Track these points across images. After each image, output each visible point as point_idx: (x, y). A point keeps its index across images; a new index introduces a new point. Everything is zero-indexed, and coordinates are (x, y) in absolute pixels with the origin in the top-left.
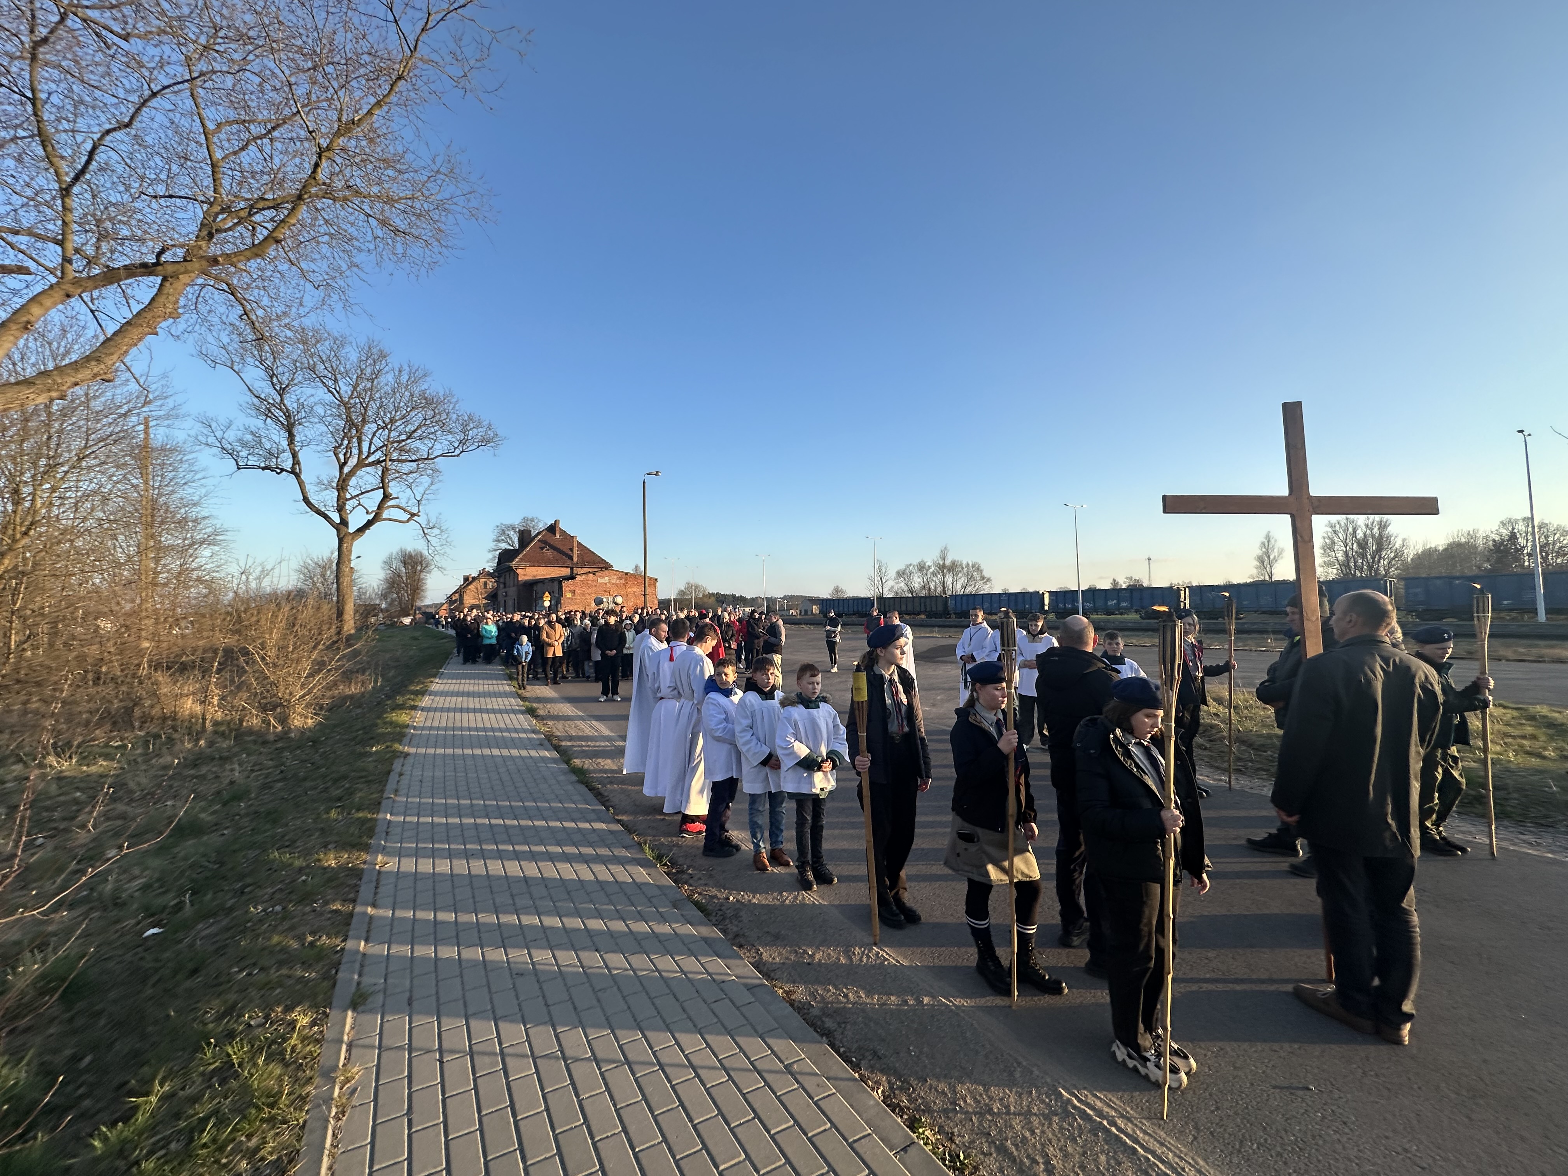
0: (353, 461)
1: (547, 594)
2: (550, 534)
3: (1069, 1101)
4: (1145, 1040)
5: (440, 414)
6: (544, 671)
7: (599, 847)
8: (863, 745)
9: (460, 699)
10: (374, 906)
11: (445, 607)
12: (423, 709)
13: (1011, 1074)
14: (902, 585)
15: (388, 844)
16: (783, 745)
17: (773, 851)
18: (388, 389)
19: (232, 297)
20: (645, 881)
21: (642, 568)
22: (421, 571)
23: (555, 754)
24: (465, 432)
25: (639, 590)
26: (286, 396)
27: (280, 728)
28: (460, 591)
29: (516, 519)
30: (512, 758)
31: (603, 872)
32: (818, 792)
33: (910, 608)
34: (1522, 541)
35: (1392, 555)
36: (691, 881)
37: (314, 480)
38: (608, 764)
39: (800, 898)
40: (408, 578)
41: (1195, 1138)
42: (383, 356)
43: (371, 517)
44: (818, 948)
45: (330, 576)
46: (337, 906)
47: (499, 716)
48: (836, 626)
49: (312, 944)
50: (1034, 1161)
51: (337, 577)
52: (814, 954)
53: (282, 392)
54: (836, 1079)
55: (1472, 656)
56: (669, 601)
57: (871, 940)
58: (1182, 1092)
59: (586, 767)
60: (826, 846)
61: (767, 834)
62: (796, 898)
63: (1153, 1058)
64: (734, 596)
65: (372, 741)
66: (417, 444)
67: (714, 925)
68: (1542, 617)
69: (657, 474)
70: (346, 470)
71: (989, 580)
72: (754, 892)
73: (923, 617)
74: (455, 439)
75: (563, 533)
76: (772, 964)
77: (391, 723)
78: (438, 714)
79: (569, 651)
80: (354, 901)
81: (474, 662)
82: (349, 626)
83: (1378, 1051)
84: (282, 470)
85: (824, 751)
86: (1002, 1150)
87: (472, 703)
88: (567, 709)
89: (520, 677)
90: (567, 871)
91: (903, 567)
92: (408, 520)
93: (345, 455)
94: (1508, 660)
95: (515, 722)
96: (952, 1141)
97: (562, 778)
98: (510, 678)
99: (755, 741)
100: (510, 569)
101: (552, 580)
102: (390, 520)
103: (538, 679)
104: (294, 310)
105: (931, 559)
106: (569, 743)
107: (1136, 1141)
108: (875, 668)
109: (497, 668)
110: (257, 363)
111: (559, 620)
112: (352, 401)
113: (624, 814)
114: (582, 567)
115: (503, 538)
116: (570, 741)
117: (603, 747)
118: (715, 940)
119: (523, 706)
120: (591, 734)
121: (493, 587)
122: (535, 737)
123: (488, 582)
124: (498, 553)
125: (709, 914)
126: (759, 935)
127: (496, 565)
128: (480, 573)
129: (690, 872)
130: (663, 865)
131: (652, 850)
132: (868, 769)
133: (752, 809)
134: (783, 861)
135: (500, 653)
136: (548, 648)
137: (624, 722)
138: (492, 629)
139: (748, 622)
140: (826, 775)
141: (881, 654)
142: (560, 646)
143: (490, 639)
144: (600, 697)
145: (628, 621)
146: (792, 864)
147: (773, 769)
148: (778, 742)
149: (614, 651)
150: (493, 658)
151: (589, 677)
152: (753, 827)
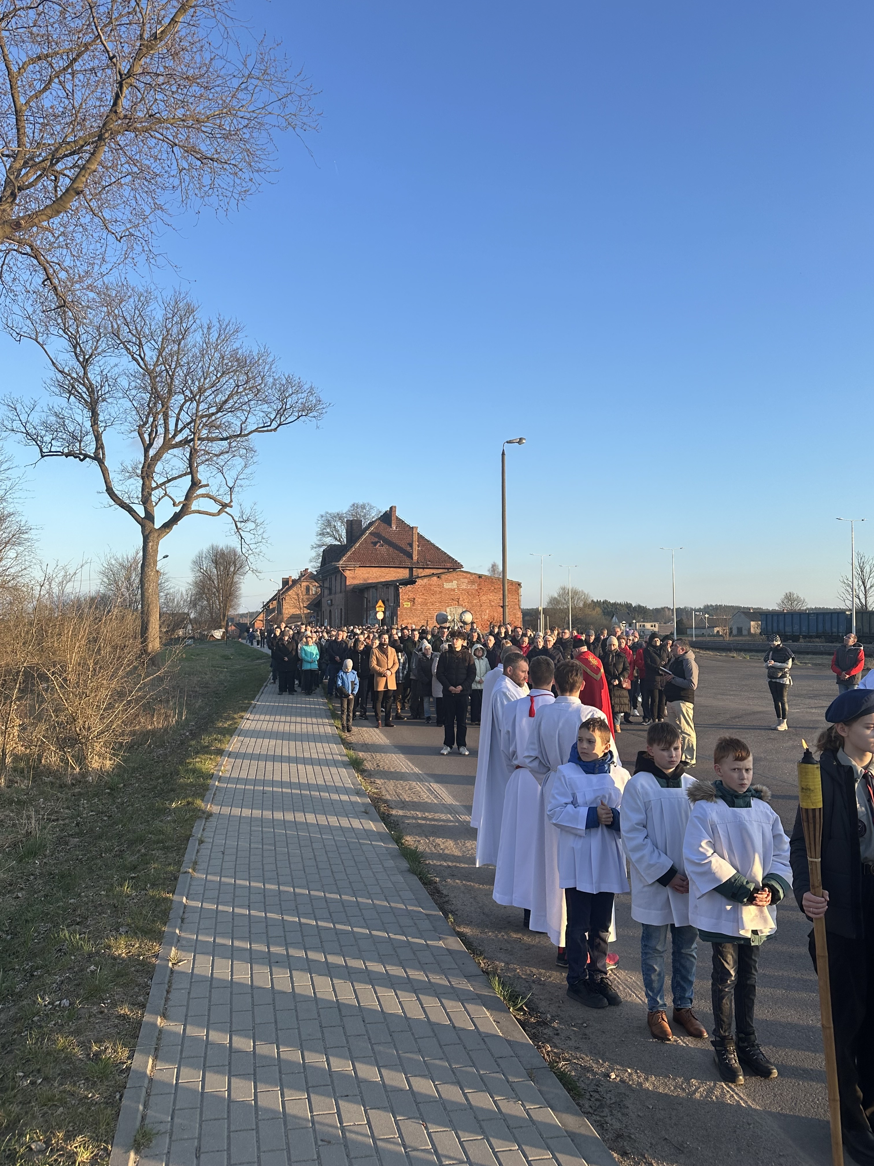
0: (159, 442)
1: (380, 603)
2: (383, 525)
5: (254, 378)
6: (375, 707)
7: (434, 972)
8: (816, 877)
9: (273, 742)
10: (164, 1016)
11: (261, 617)
12: (230, 755)
15: (183, 934)
16: (694, 858)
17: (677, 1010)
18: (195, 350)
19: (35, 262)
20: (493, 1032)
21: (501, 568)
22: (234, 573)
23: (382, 827)
24: (283, 400)
25: (496, 598)
26: (90, 368)
27: (78, 770)
28: (279, 598)
29: (343, 508)
30: (330, 828)
31: (436, 1011)
32: (749, 935)
36: (556, 1040)
37: (118, 467)
39: (717, 1092)
40: (220, 581)
42: (190, 310)
43: (178, 509)
45: (136, 579)
46: (125, 1010)
47: (317, 768)
48: (785, 661)
49: (97, 1054)
51: (142, 581)
53: (85, 364)
56: (537, 612)
59: (421, 848)
62: (710, 1091)
64: (628, 606)
65: (172, 794)
66: (229, 417)
67: (587, 1114)
69: (521, 442)
70: (152, 452)
72: (648, 1071)
74: (271, 409)
75: (400, 522)
77: (194, 771)
78: (246, 762)
79: (403, 685)
80: (143, 1006)
81: (292, 691)
82: (155, 644)
84: (86, 456)
85: (758, 872)
87: (288, 749)
88: (401, 763)
89: (345, 715)
90: (391, 1002)
92: (219, 513)
93: (150, 435)
95: (337, 778)
97: (390, 863)
98: (334, 715)
99: (649, 847)
100: (337, 571)
101: (387, 585)
102: (199, 512)
103: (366, 719)
104: (96, 267)
106: (401, 813)
108: (840, 754)
109: (318, 701)
110: (61, 332)
112: (158, 369)
113: (468, 925)
114: (423, 568)
115: (328, 530)
116: (402, 808)
117: (443, 821)
118: (587, 1138)
119: (347, 755)
120: (430, 801)
121: (316, 593)
122: (359, 800)
123: (311, 586)
124: (322, 549)
125: (580, 1095)
126: (654, 1142)
127: (319, 565)
128: (302, 575)
129: (555, 1025)
130: (518, 1010)
131: (503, 984)
132: (822, 915)
133: (645, 946)
134: (692, 1029)
135: (322, 682)
136: (379, 678)
137: (469, 787)
138: (313, 650)
139: (646, 650)
140: (761, 912)
141: (843, 734)
142: (394, 675)
143: (311, 663)
144: (442, 749)
145: (479, 646)
146: (706, 1035)
147: (677, 890)
148: (686, 852)
149: (460, 688)
150: (313, 688)
151: (429, 718)
152: (647, 971)
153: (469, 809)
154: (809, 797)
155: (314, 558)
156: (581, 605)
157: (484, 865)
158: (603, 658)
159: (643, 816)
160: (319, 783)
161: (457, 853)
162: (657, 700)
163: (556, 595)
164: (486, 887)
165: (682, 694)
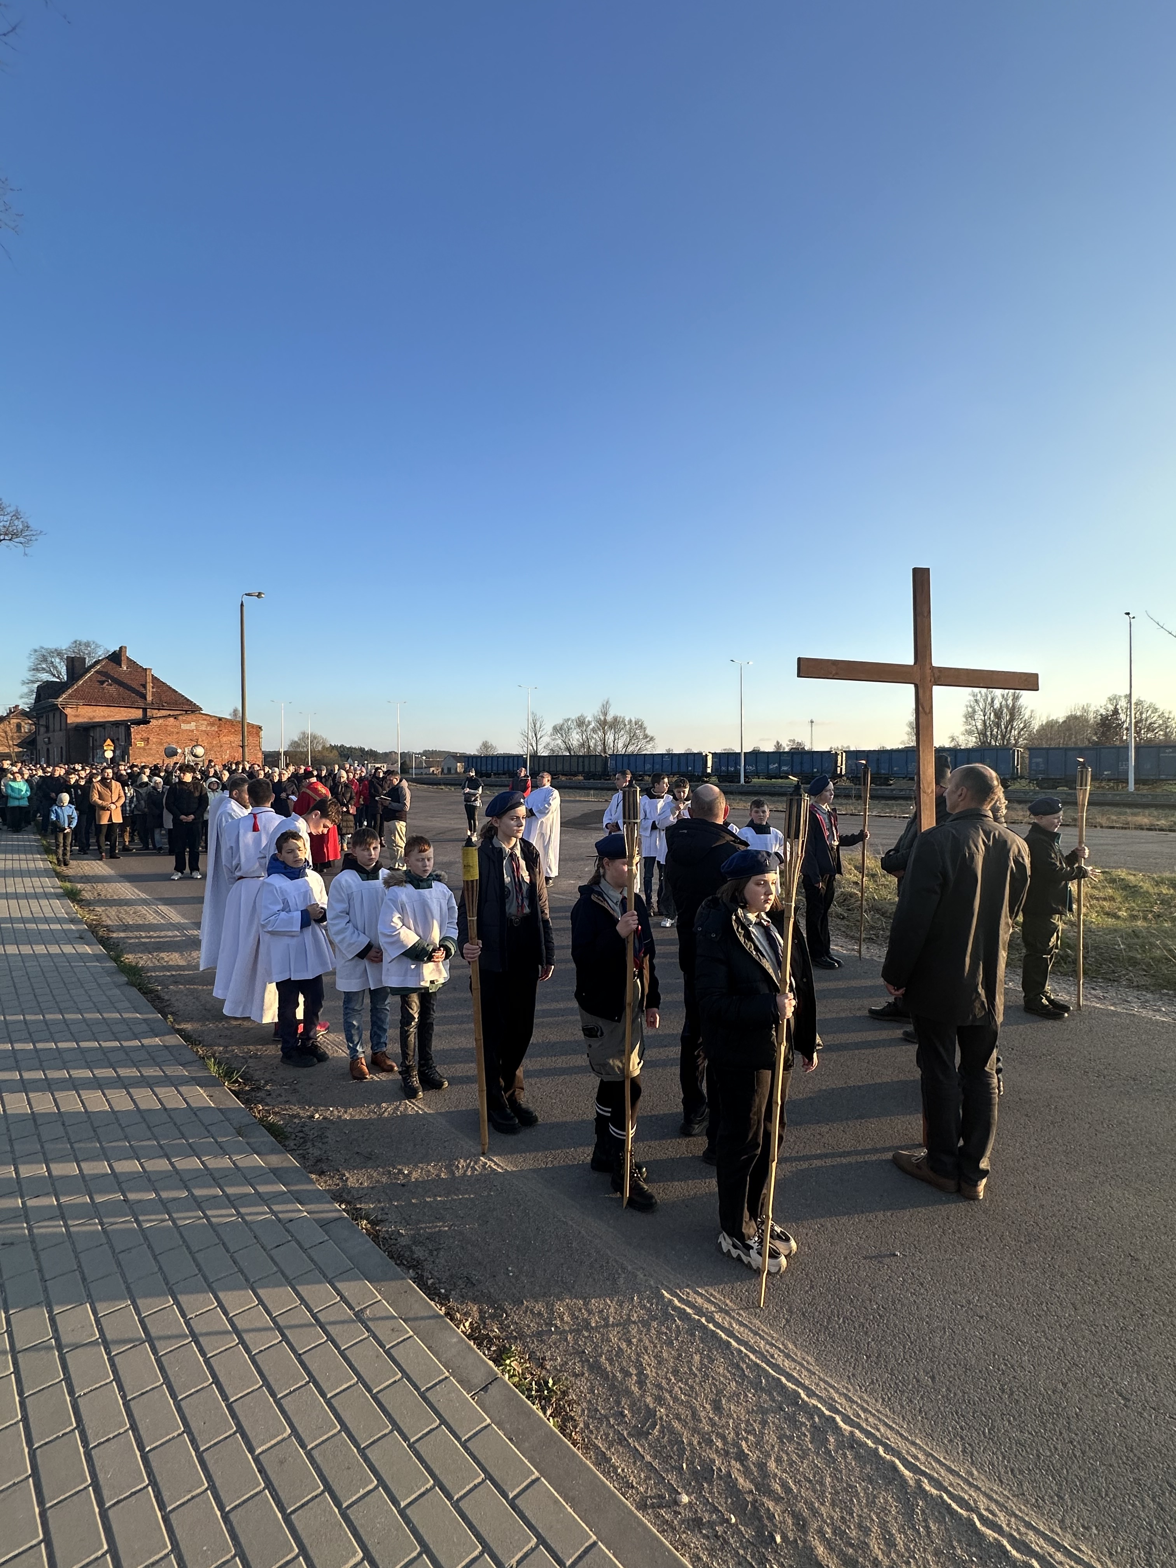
1: (109, 742)
2: (113, 664)
3: (670, 1301)
4: (749, 1228)
6: (98, 841)
7: (148, 1067)
8: (473, 931)
13: (614, 1281)
14: (559, 742)
16: (387, 932)
17: (373, 1055)
20: (205, 1105)
21: (240, 712)
23: (100, 949)
25: (237, 740)
29: (64, 643)
30: (35, 956)
31: (146, 1099)
32: (428, 985)
33: (567, 768)
34: (1122, 717)
35: (1022, 726)
36: (268, 1100)
38: (175, 958)
39: (402, 1108)
41: (788, 1321)
44: (416, 1166)
47: (23, 902)
48: (477, 788)
50: (627, 1374)
52: (410, 1173)
54: (416, 1319)
55: (1074, 823)
56: (279, 753)
57: (480, 1148)
58: (781, 1277)
59: (142, 964)
60: (437, 1045)
61: (367, 1034)
62: (397, 1108)
63: (755, 1246)
64: (362, 750)
67: (291, 1151)
68: (1131, 787)
69: (259, 595)
71: (652, 739)
72: (346, 1106)
73: (581, 778)
75: (132, 663)
76: (358, 1189)
79: (130, 818)
83: (956, 1209)
85: (436, 936)
86: (596, 1368)
88: (126, 891)
89: (60, 851)
90: (96, 1101)
91: (561, 722)
94: (1102, 827)
95: (47, 910)
96: (542, 1366)
97: (105, 979)
98: (47, 851)
99: (351, 930)
100: (55, 708)
101: (117, 724)
105: (591, 714)
106: (122, 935)
107: (730, 1334)
108: (495, 840)
109: (30, 838)
111: (118, 777)
113: (188, 1022)
114: (159, 709)
115: (44, 666)
116: (124, 931)
117: (170, 937)
118: (286, 1170)
119: (61, 888)
120: (156, 922)
121: (30, 730)
122: (73, 927)
123: (23, 724)
124: (36, 685)
125: (287, 1138)
126: (347, 1157)
127: (33, 701)
128: (11, 712)
129: (268, 1087)
130: (233, 1082)
131: (219, 1064)
132: (477, 959)
133: (346, 1008)
134: (385, 1067)
135: (34, 820)
136: (101, 812)
137: (200, 905)
138: (21, 786)
139: (371, 782)
140: (438, 966)
141: (496, 825)
142: (119, 809)
143: (18, 799)
144: (173, 875)
145: (214, 779)
146: (396, 1068)
147: (373, 961)
148: (380, 928)
149: (192, 816)
150: (23, 825)
151: (161, 849)
152: (348, 1029)
153: (198, 925)
154: (469, 871)
155: (26, 694)
156: (320, 748)
157: (208, 969)
158: (333, 790)
159: (346, 905)
160: (24, 915)
161: (182, 963)
162: (379, 822)
163: (296, 739)
164: (209, 987)
165: (397, 815)
